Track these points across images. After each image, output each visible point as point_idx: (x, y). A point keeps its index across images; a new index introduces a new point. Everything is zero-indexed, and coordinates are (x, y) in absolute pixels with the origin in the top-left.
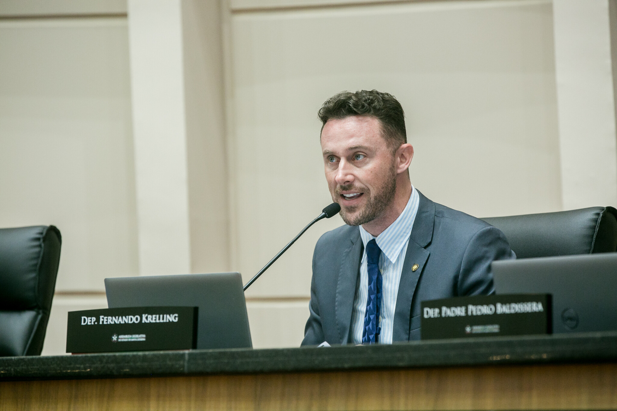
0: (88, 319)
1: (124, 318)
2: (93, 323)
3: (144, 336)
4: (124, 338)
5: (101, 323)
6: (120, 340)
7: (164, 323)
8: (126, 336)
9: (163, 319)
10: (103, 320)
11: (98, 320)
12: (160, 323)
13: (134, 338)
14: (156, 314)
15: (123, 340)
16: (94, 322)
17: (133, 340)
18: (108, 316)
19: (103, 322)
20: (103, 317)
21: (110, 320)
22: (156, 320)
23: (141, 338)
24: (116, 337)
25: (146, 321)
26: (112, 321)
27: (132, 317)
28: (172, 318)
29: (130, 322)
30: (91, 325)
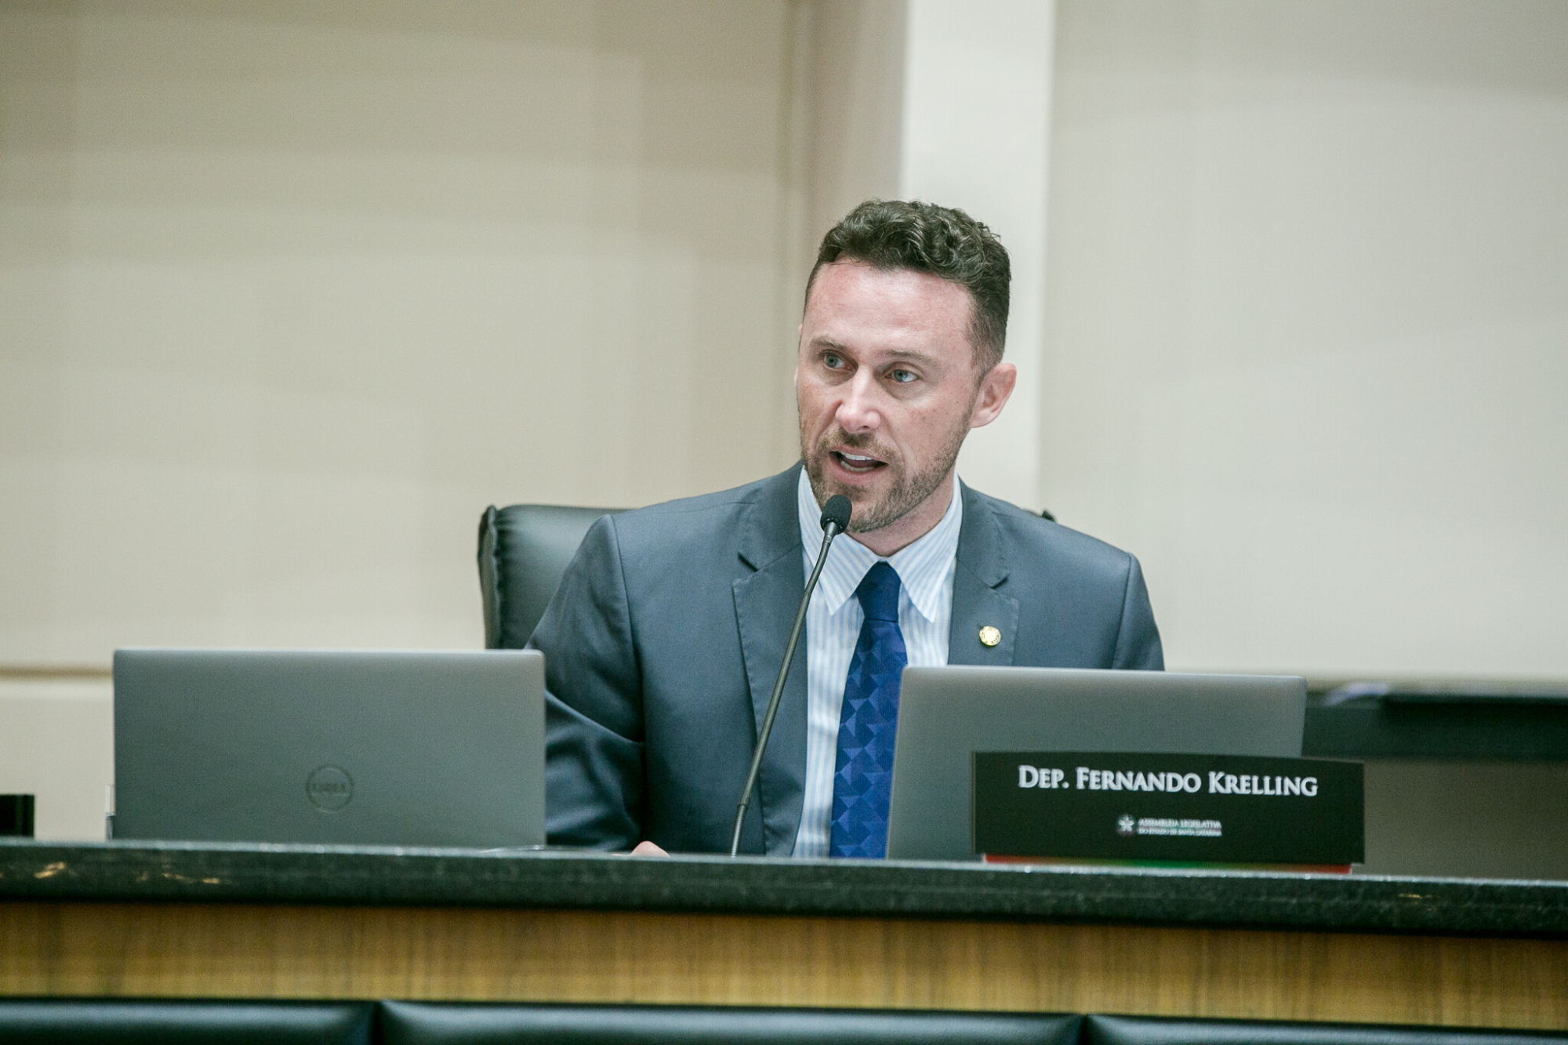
0: (1039, 774)
1: (1151, 777)
2: (1055, 785)
3: (1218, 825)
4: (1153, 826)
5: (1080, 786)
6: (1141, 831)
7: (1274, 796)
8: (1162, 822)
9: (1273, 786)
10: (1086, 778)
11: (1071, 777)
12: (1263, 796)
13: (1186, 828)
14: (1251, 775)
15: (1151, 831)
16: (1060, 783)
17: (1181, 833)
18: (1101, 769)
19: (1087, 783)
20: (1086, 770)
21: (1107, 780)
22: (1251, 787)
23: (1210, 828)
24: (1132, 823)
25: (1221, 790)
26: (1115, 781)
27: (1178, 777)
28: (1301, 787)
29: (1170, 789)
30: (1050, 789)
